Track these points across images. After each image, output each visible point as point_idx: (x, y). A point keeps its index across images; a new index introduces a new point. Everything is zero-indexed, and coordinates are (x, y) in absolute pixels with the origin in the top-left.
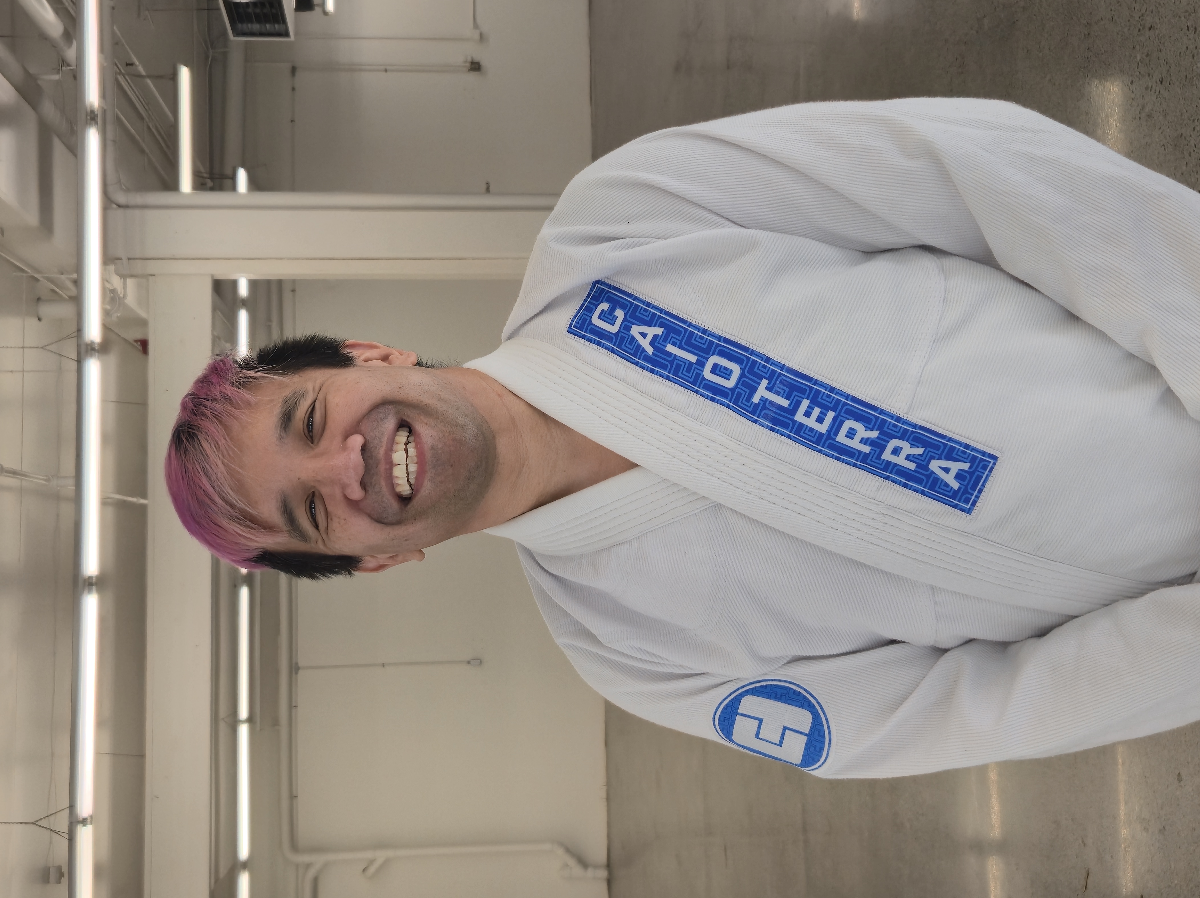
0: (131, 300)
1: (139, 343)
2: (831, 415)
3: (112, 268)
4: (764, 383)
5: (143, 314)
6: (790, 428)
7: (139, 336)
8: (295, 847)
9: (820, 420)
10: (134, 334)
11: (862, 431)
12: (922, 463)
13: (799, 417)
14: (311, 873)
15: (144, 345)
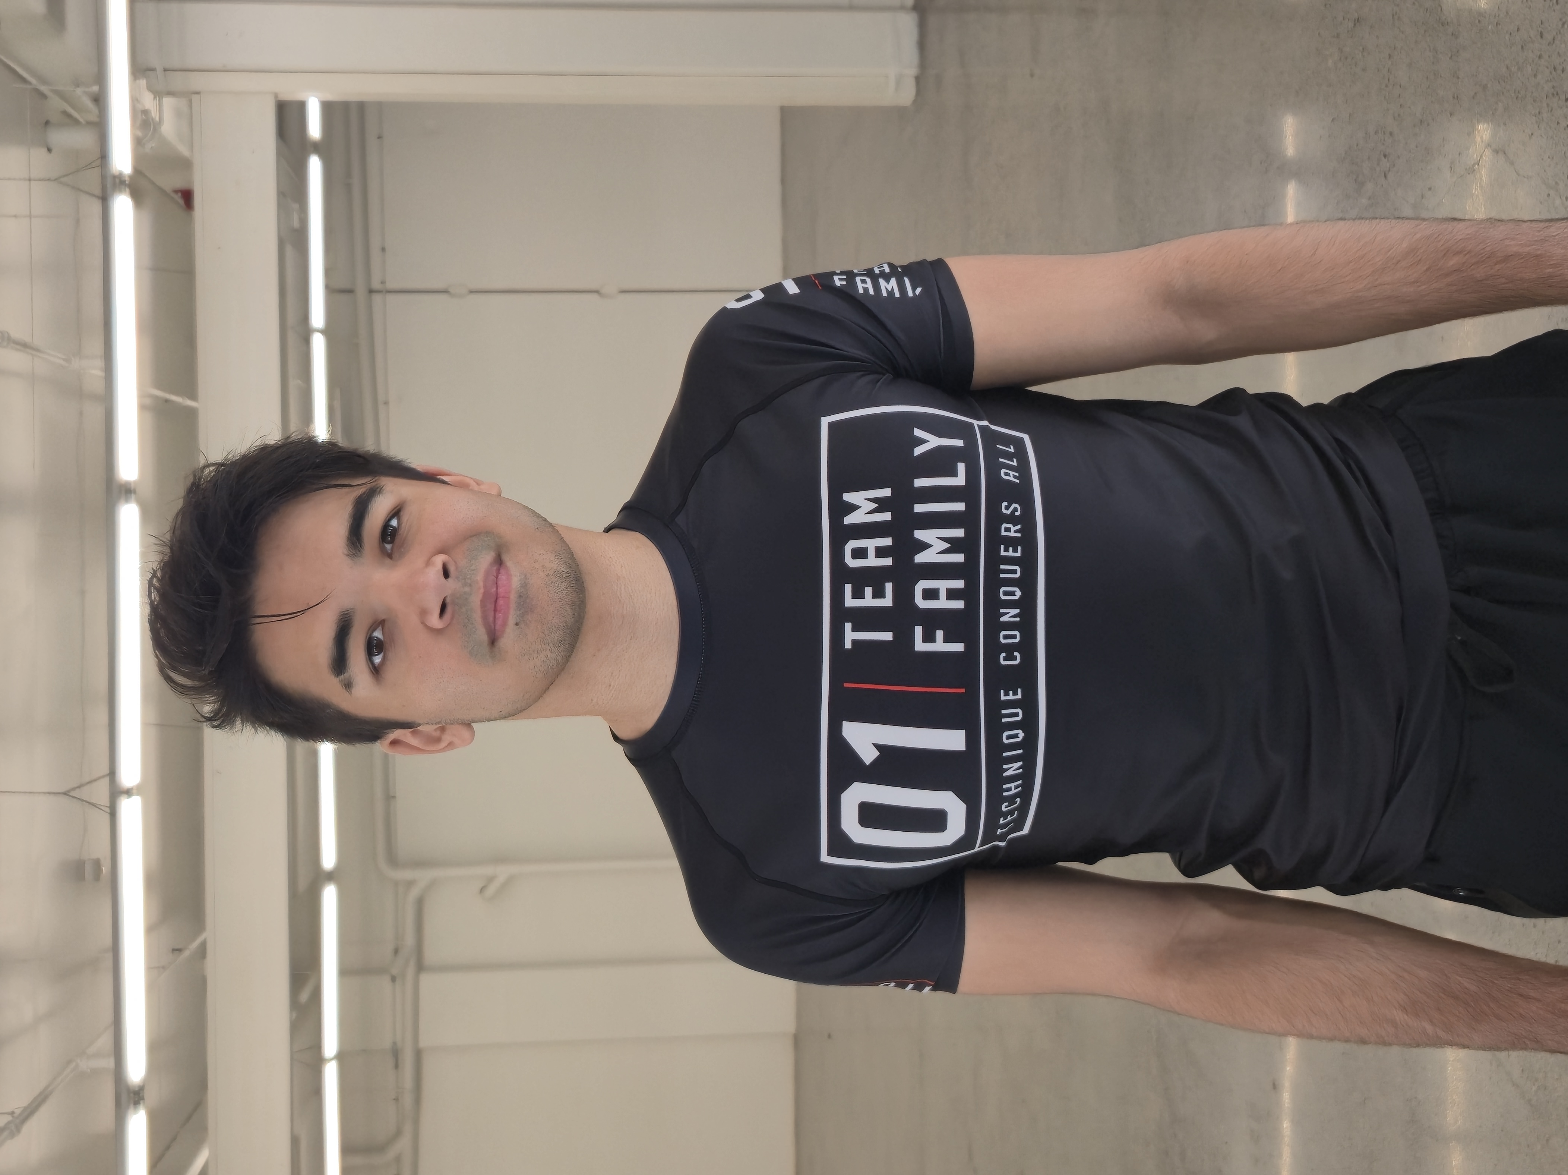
0: (168, 128)
1: (181, 194)
3: (143, 82)
5: (184, 150)
7: (181, 184)
8: (393, 860)
10: (173, 180)
14: (414, 893)
15: (187, 197)
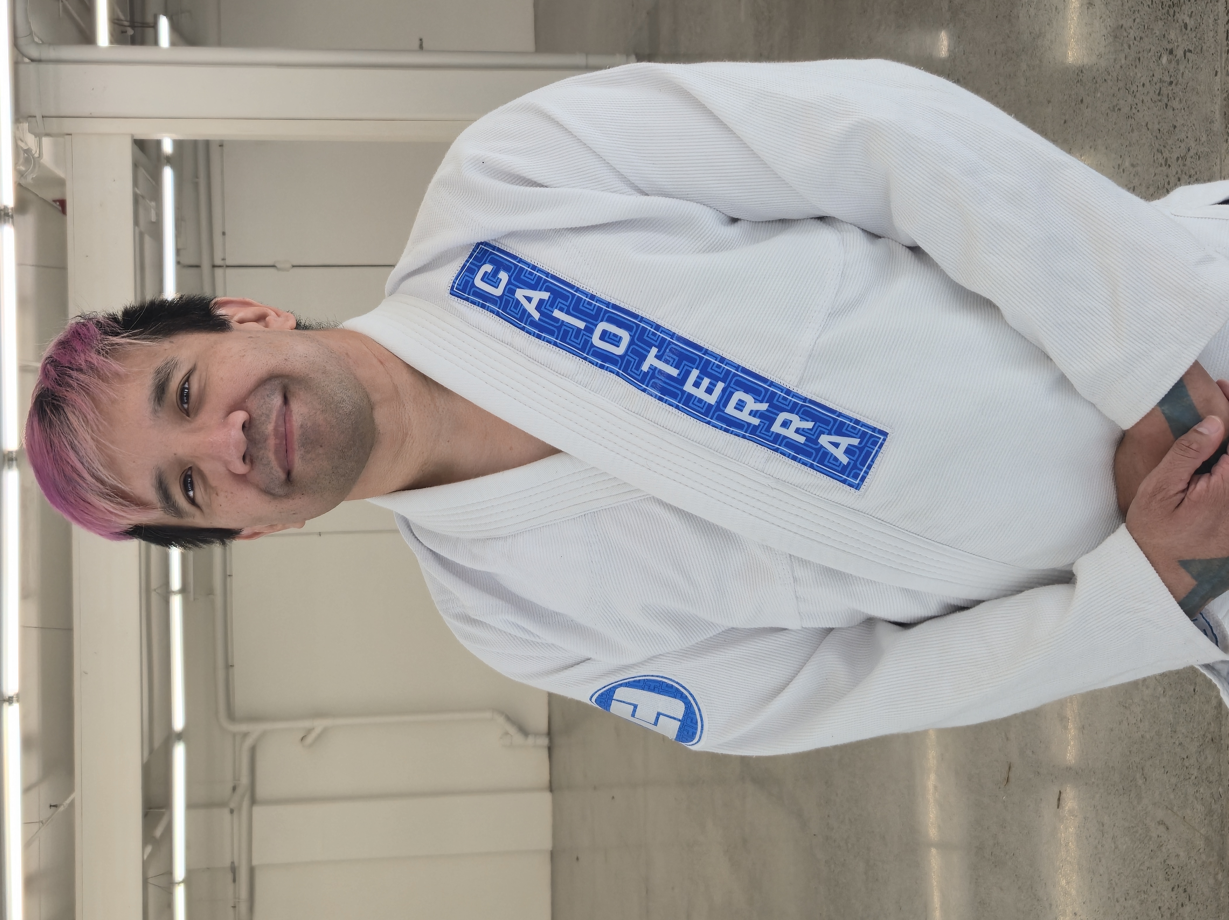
0: (47, 159)
1: (58, 203)
2: (720, 386)
3: (26, 125)
4: (654, 351)
5: (60, 173)
6: (678, 399)
7: (58, 196)
8: (231, 716)
9: (709, 391)
10: (51, 194)
11: (751, 404)
12: (812, 437)
13: (688, 387)
14: (249, 742)
15: (62, 204)
